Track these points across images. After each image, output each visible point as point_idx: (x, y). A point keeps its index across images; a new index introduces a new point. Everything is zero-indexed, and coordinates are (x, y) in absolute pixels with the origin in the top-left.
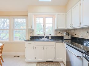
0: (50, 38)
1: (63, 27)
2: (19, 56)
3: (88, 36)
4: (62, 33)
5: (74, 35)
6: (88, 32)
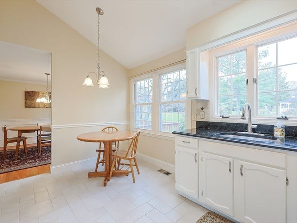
2: (168, 174)
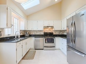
0: (19, 37)
6: (37, 32)
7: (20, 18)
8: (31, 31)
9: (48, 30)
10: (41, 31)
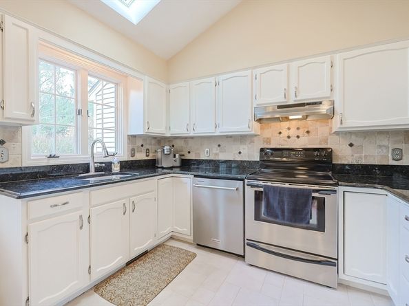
0: (116, 168)
1: (159, 130)
3: (220, 154)
4: (148, 147)
5: (185, 153)
6: (219, 146)
7: (126, 77)
8: (191, 142)
9: (293, 132)
10: (242, 138)
